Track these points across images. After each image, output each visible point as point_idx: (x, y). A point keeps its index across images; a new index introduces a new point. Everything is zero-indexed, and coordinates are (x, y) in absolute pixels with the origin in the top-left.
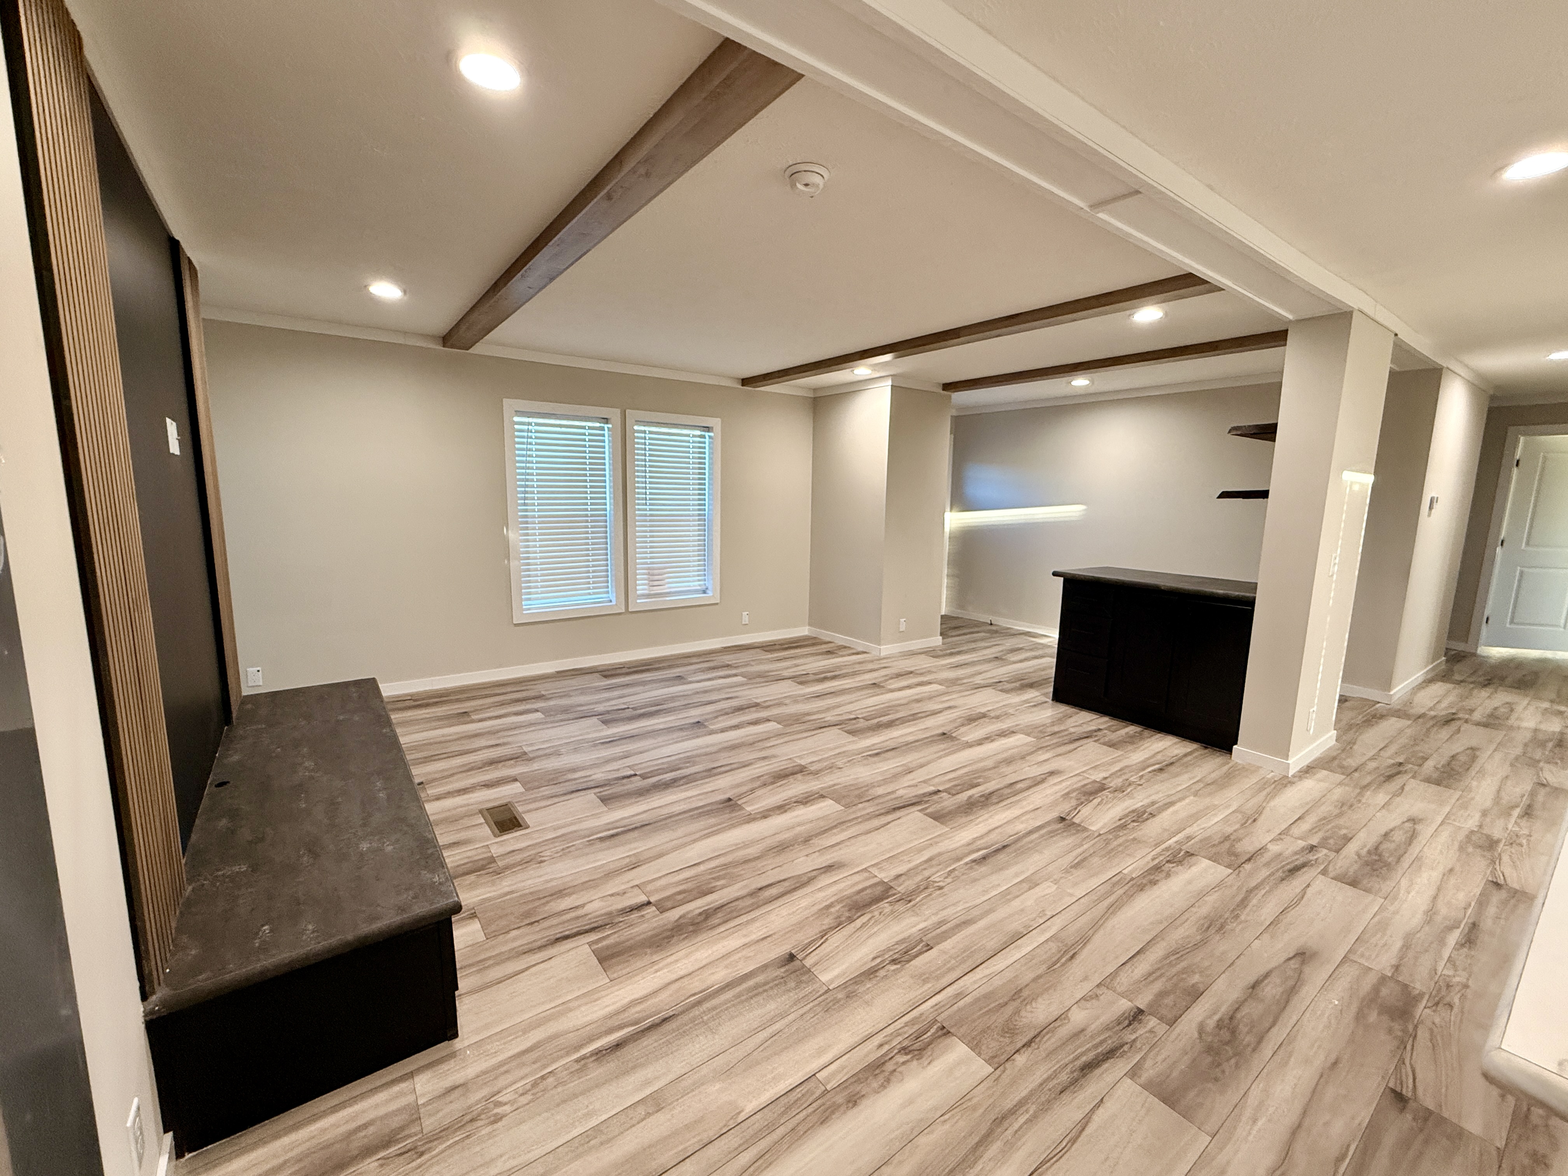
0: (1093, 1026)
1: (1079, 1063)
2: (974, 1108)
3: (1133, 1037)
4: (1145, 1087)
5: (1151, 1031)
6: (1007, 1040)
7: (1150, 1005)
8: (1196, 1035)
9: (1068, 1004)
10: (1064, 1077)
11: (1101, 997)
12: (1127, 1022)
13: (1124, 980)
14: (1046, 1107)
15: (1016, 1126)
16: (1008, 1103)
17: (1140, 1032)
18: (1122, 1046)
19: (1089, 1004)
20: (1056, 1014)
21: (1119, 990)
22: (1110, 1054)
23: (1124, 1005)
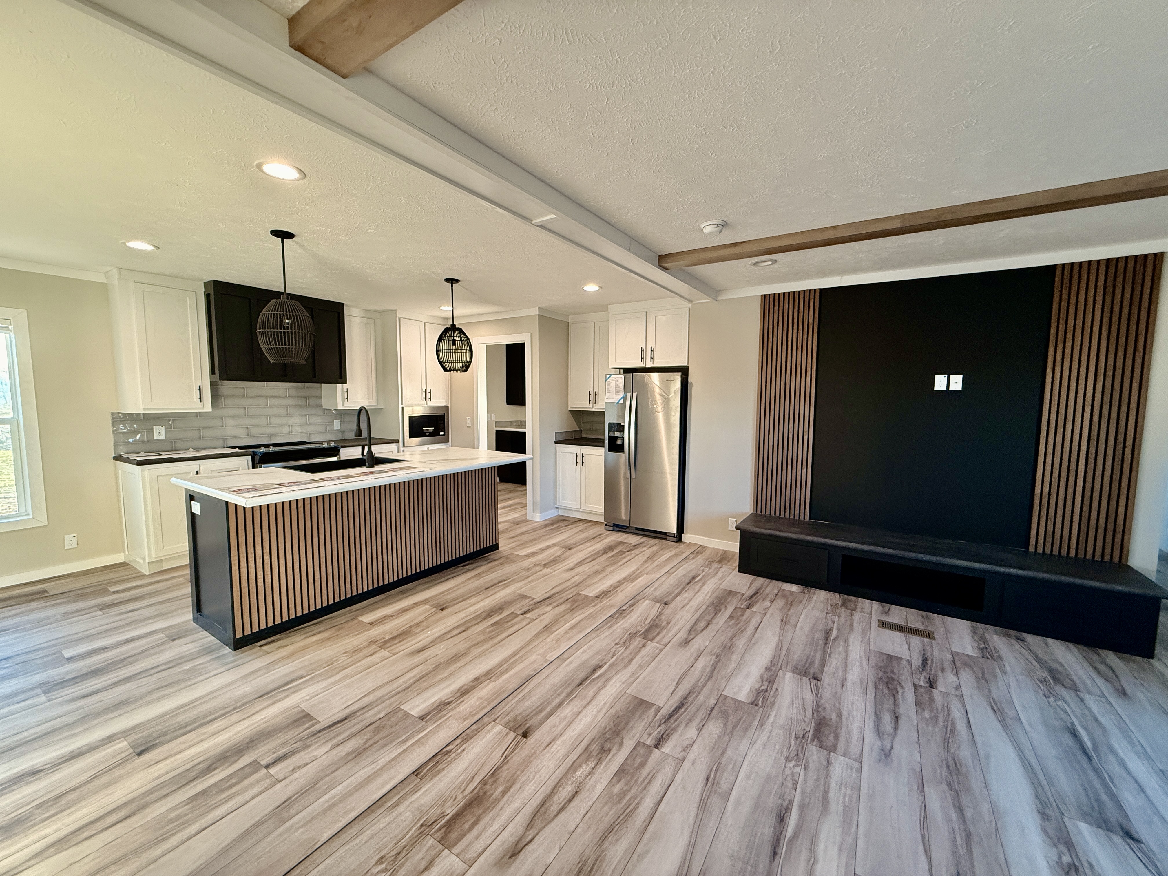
0: (681, 728)
1: (685, 707)
2: (722, 679)
3: (660, 728)
4: (654, 704)
5: (650, 735)
6: (722, 709)
7: (651, 753)
8: (624, 740)
9: (700, 739)
10: (690, 699)
11: (681, 749)
12: (664, 736)
13: (668, 770)
14: (695, 686)
15: (703, 677)
16: (709, 684)
17: (656, 732)
18: (665, 722)
19: (687, 743)
20: (703, 731)
21: (670, 760)
22: (671, 716)
23: (667, 748)
